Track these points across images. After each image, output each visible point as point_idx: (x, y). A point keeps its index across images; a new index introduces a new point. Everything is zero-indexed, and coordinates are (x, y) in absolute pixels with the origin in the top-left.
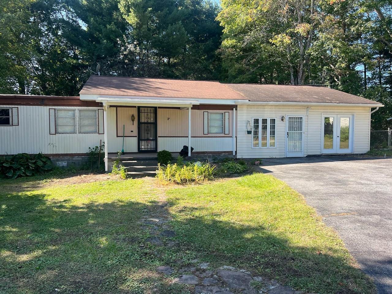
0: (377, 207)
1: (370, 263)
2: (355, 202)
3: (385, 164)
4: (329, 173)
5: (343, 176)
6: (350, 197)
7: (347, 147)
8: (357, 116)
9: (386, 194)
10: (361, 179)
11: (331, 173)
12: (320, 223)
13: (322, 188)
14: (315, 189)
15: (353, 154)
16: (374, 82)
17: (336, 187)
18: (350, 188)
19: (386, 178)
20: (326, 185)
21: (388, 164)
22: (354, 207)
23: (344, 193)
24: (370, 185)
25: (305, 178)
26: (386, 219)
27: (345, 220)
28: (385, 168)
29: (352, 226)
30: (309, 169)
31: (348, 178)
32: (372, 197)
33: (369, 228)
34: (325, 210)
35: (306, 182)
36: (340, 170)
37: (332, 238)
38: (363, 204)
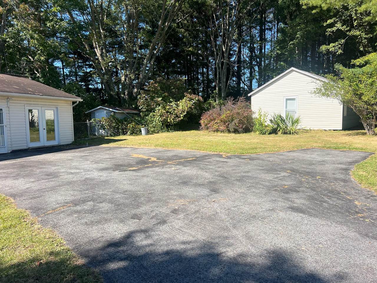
0: (89, 193)
1: (92, 254)
2: (69, 193)
3: (88, 152)
4: (39, 167)
5: (54, 168)
6: (63, 189)
7: (54, 139)
8: (60, 109)
9: (94, 179)
10: (70, 168)
11: (41, 167)
12: (36, 226)
13: (33, 185)
14: (25, 188)
15: (60, 145)
16: (72, 79)
17: (48, 181)
18: (62, 179)
19: (92, 164)
20: (37, 180)
21: (90, 152)
22: (69, 198)
23: (57, 186)
24: (79, 173)
25: (13, 176)
26: (98, 203)
27: (62, 215)
28: (89, 156)
29: (69, 219)
30: (16, 166)
31: (58, 170)
32: (83, 185)
33: (85, 216)
34: (39, 209)
35: (14, 181)
36: (50, 163)
37: (51, 240)
38: (76, 193)
